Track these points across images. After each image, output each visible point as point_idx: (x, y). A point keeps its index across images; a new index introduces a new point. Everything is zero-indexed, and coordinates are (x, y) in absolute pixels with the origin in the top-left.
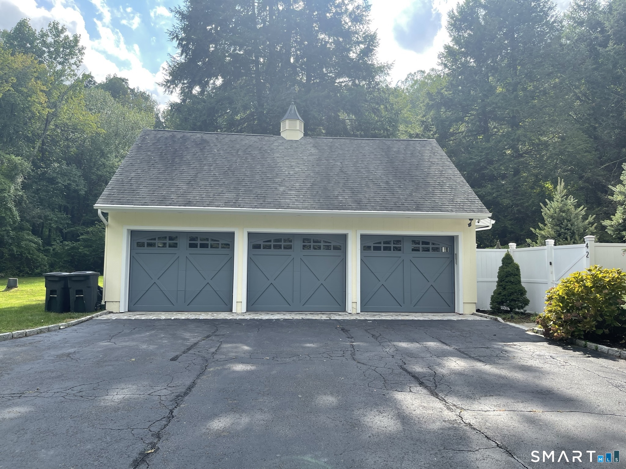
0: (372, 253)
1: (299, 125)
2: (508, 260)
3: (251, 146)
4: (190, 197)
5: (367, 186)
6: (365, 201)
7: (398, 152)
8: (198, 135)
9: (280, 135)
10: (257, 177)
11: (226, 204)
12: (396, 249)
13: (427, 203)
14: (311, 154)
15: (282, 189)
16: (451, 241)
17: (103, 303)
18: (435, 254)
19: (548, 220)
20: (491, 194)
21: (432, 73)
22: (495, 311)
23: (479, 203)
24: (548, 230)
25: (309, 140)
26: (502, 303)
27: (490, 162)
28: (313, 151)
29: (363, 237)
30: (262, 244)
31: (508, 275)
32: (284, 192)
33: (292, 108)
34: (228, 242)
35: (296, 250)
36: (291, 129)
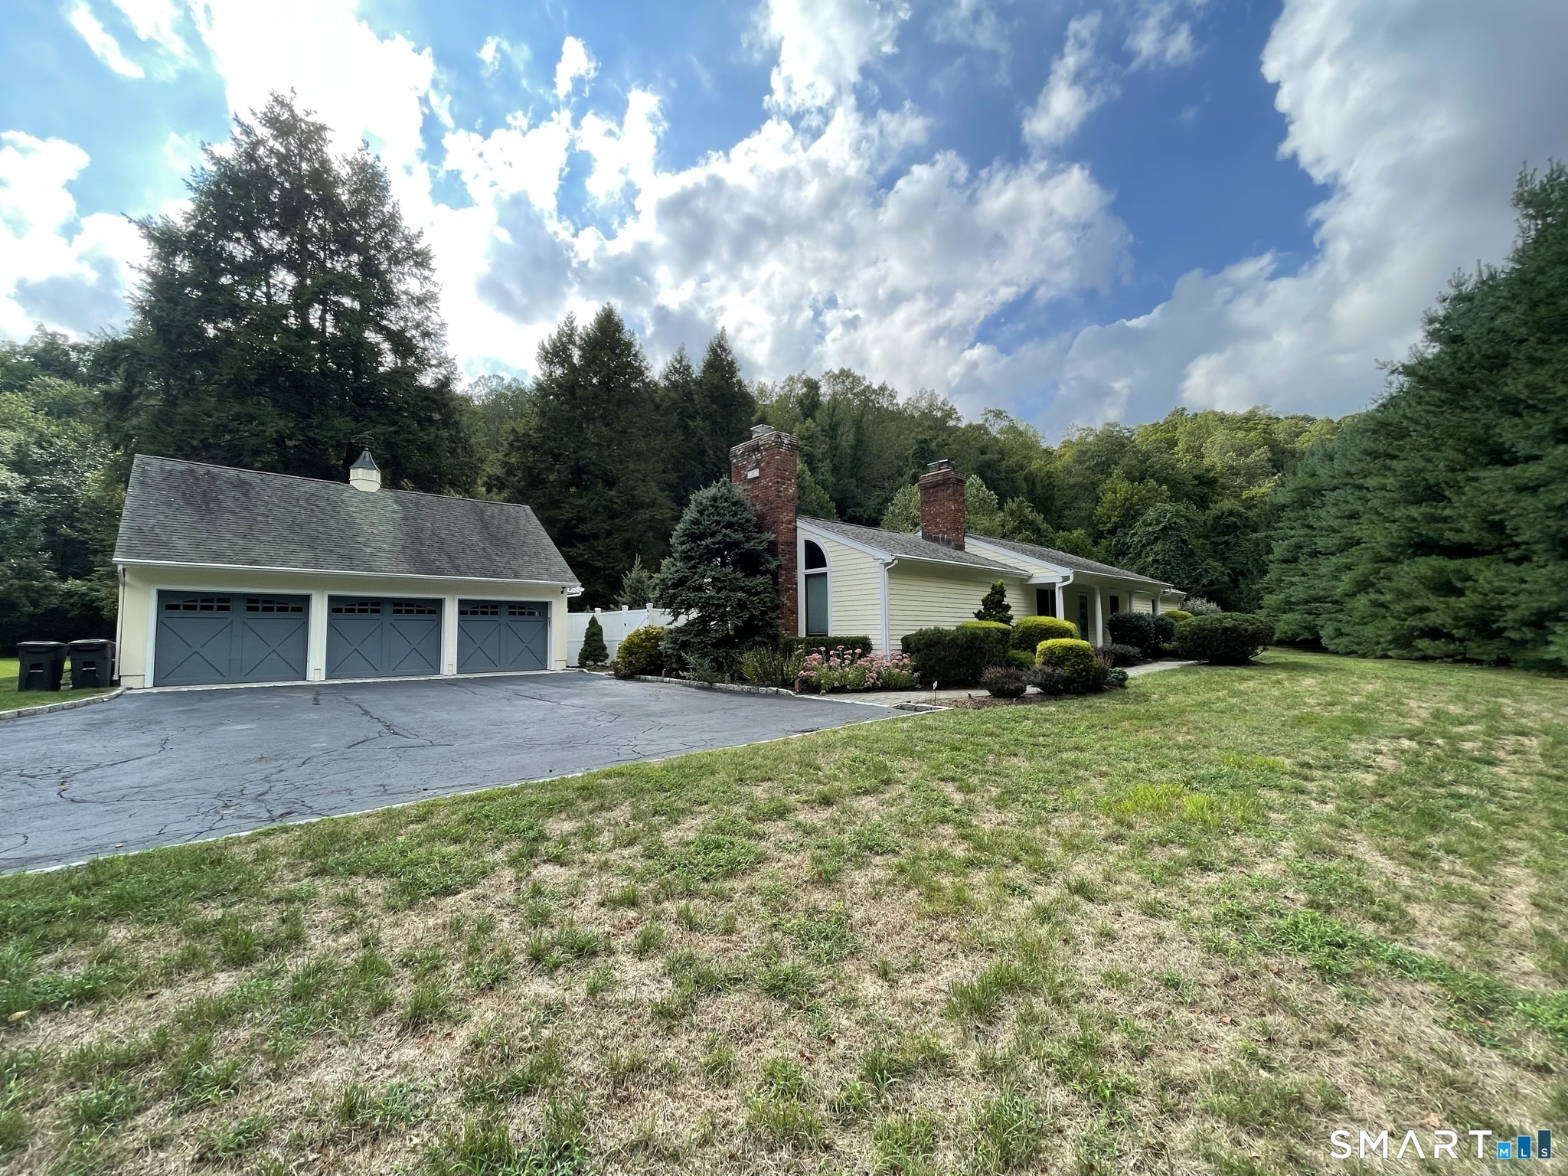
0: (469, 617)
1: (375, 475)
2: (593, 622)
3: (313, 495)
4: (254, 554)
5: (464, 552)
6: (463, 567)
7: (492, 517)
8: (232, 473)
9: (348, 482)
10: (335, 535)
11: (306, 564)
12: (493, 613)
13: (525, 572)
14: (395, 512)
15: (368, 550)
16: (545, 607)
17: (116, 677)
18: (531, 618)
19: (628, 590)
20: (582, 555)
21: (514, 384)
22: (582, 665)
23: (570, 573)
24: (626, 598)
25: (388, 493)
26: (587, 659)
27: (582, 520)
28: (395, 507)
29: (461, 602)
30: (344, 607)
31: (594, 634)
32: (372, 555)
33: (367, 455)
34: (300, 606)
35: (387, 615)
36: (366, 479)
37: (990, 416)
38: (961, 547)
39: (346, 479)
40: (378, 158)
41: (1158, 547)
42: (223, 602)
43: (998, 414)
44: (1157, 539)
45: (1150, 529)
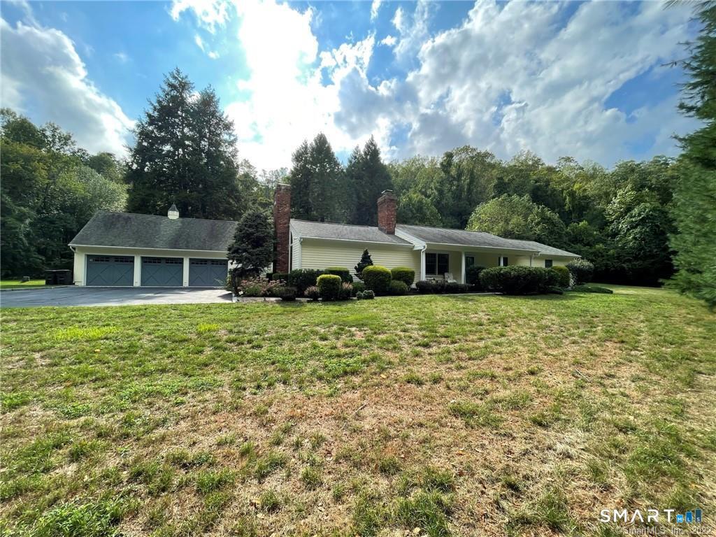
0: (195, 265)
1: (178, 213)
6: (190, 246)
12: (205, 264)
13: (216, 248)
16: (226, 262)
18: (221, 266)
25: (182, 220)
29: (191, 259)
30: (148, 261)
33: (174, 205)
34: (131, 260)
35: (163, 264)
36: (174, 215)
37: (562, 161)
38: (391, 233)
39: (166, 215)
40: (214, 90)
41: (638, 230)
42: (107, 258)
43: (568, 159)
44: (637, 225)
45: (634, 220)
